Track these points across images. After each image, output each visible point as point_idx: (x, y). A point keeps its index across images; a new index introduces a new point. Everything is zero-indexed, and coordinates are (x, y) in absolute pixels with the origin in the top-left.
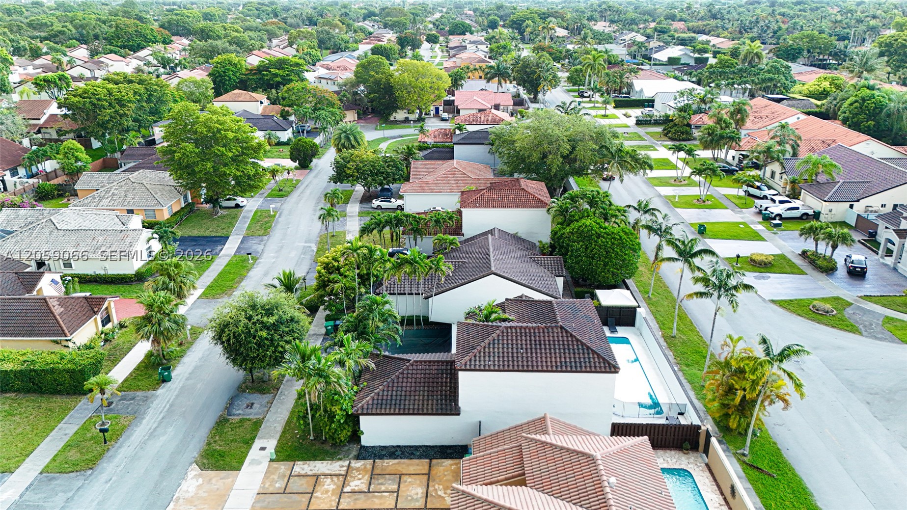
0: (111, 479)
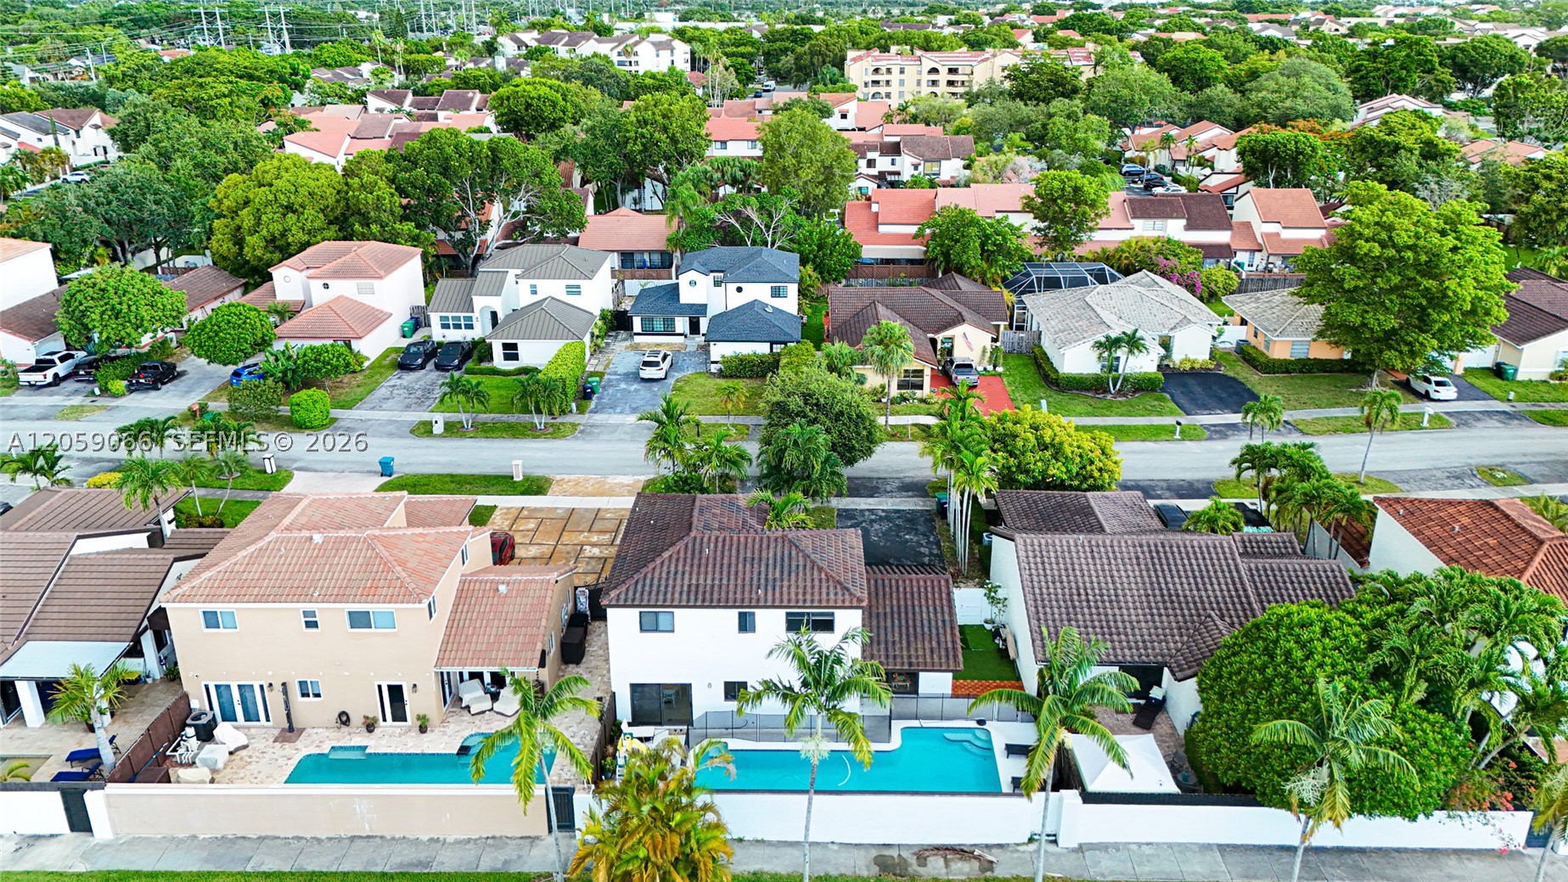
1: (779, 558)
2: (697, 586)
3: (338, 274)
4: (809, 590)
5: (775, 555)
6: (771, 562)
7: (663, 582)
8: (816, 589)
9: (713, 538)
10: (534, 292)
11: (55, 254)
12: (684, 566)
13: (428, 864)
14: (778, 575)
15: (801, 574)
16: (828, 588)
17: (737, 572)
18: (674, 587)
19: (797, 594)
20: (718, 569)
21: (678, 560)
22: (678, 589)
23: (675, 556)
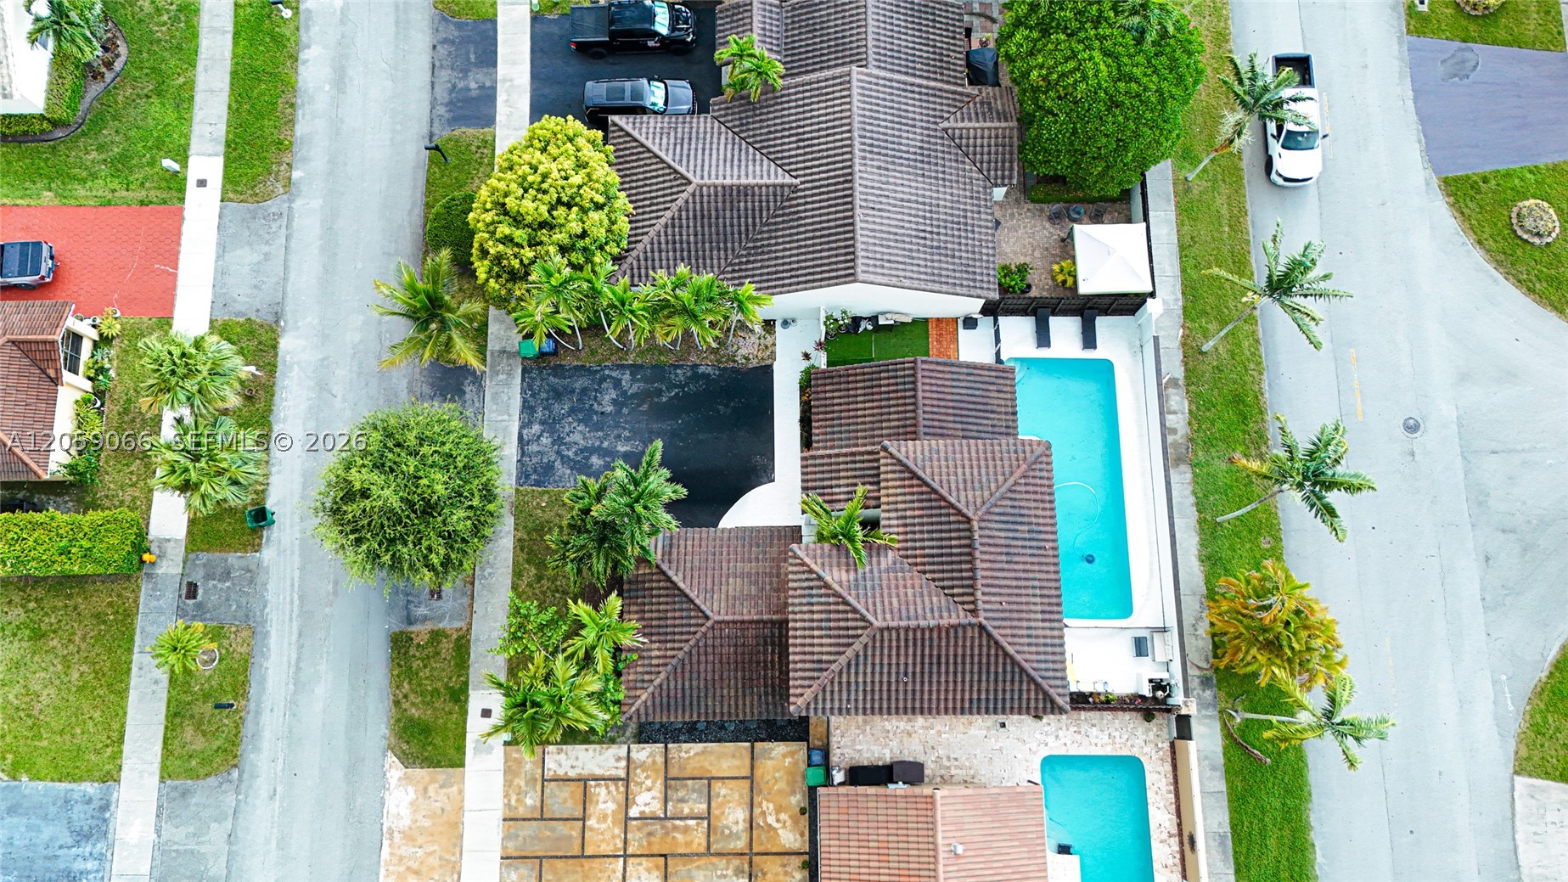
0: (275, 791)
1: (1004, 526)
2: (1043, 612)
4: (1039, 497)
5: (1000, 530)
6: (1010, 535)
7: (1042, 649)
8: (1038, 489)
9: (986, 598)
12: (1021, 628)
13: (1223, 837)
14: (1026, 528)
15: (1022, 504)
16: (1034, 477)
17: (1025, 571)
18: (1045, 637)
19: (1044, 509)
20: (1023, 591)
21: (1013, 636)
22: (1048, 633)
23: (1010, 640)
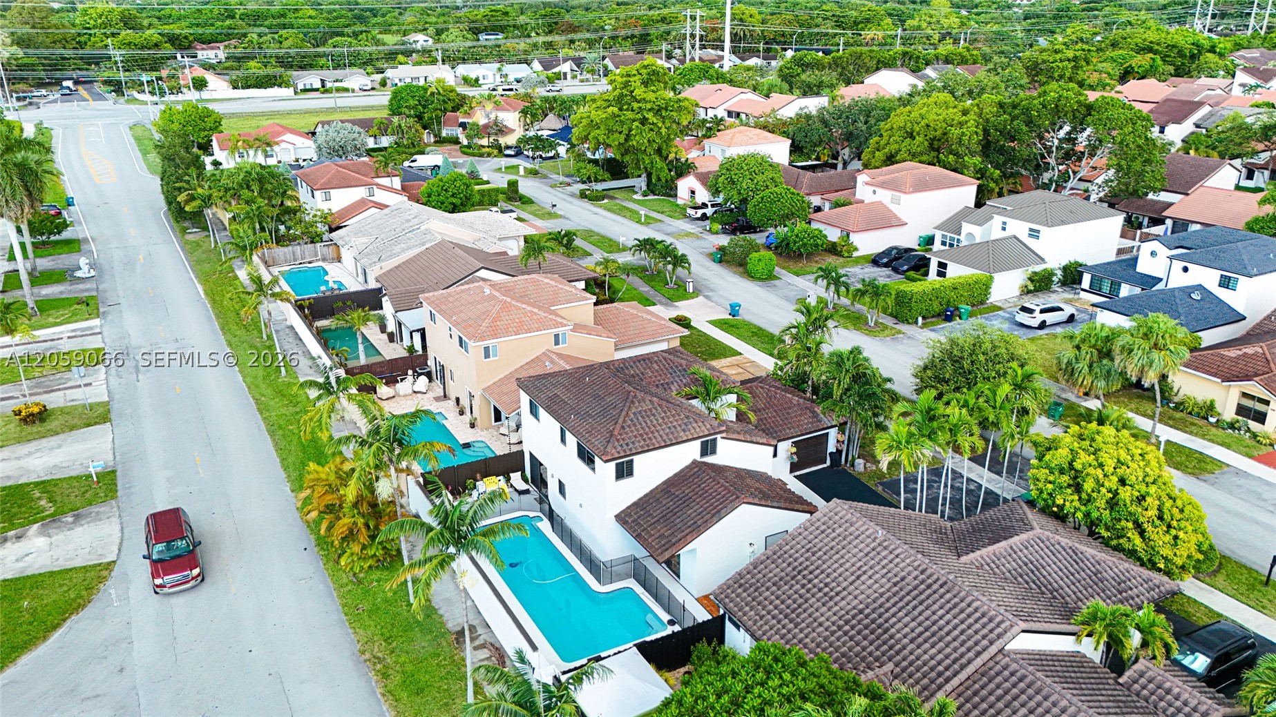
3: (883, 185)
10: (1004, 229)
11: (792, 145)
